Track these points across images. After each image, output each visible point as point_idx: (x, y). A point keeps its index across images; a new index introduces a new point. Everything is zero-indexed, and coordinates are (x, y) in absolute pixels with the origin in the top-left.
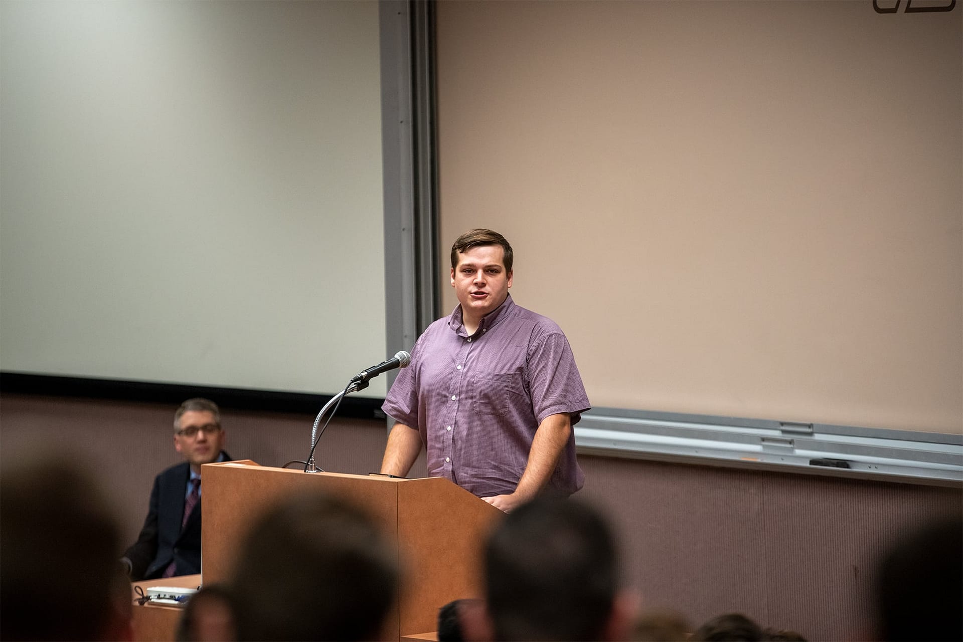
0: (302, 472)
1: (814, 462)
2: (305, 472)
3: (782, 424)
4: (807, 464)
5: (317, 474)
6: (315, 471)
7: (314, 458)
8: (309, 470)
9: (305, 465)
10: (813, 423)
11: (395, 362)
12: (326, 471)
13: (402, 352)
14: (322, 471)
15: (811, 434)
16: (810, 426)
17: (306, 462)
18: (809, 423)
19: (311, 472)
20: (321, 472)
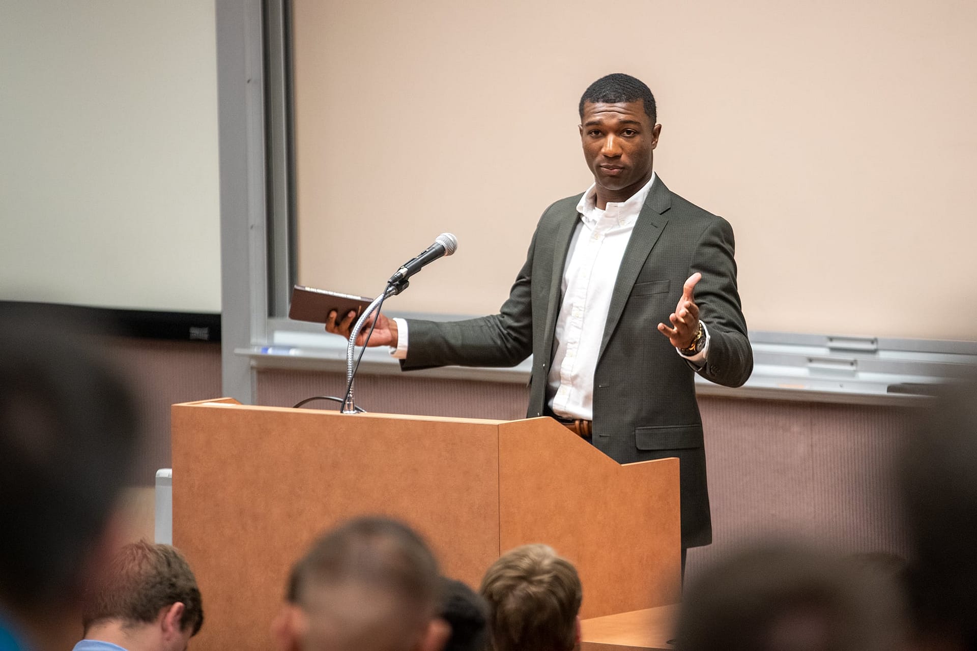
0: (338, 413)
1: (891, 388)
2: (342, 412)
3: (831, 339)
4: (883, 392)
5: (358, 415)
6: (354, 412)
7: (352, 394)
8: (345, 410)
9: (341, 404)
10: (878, 337)
11: (439, 249)
12: (368, 412)
13: (446, 234)
14: (362, 411)
15: (874, 352)
16: (873, 341)
17: (342, 400)
18: (872, 337)
19: (348, 412)
20: (362, 413)
